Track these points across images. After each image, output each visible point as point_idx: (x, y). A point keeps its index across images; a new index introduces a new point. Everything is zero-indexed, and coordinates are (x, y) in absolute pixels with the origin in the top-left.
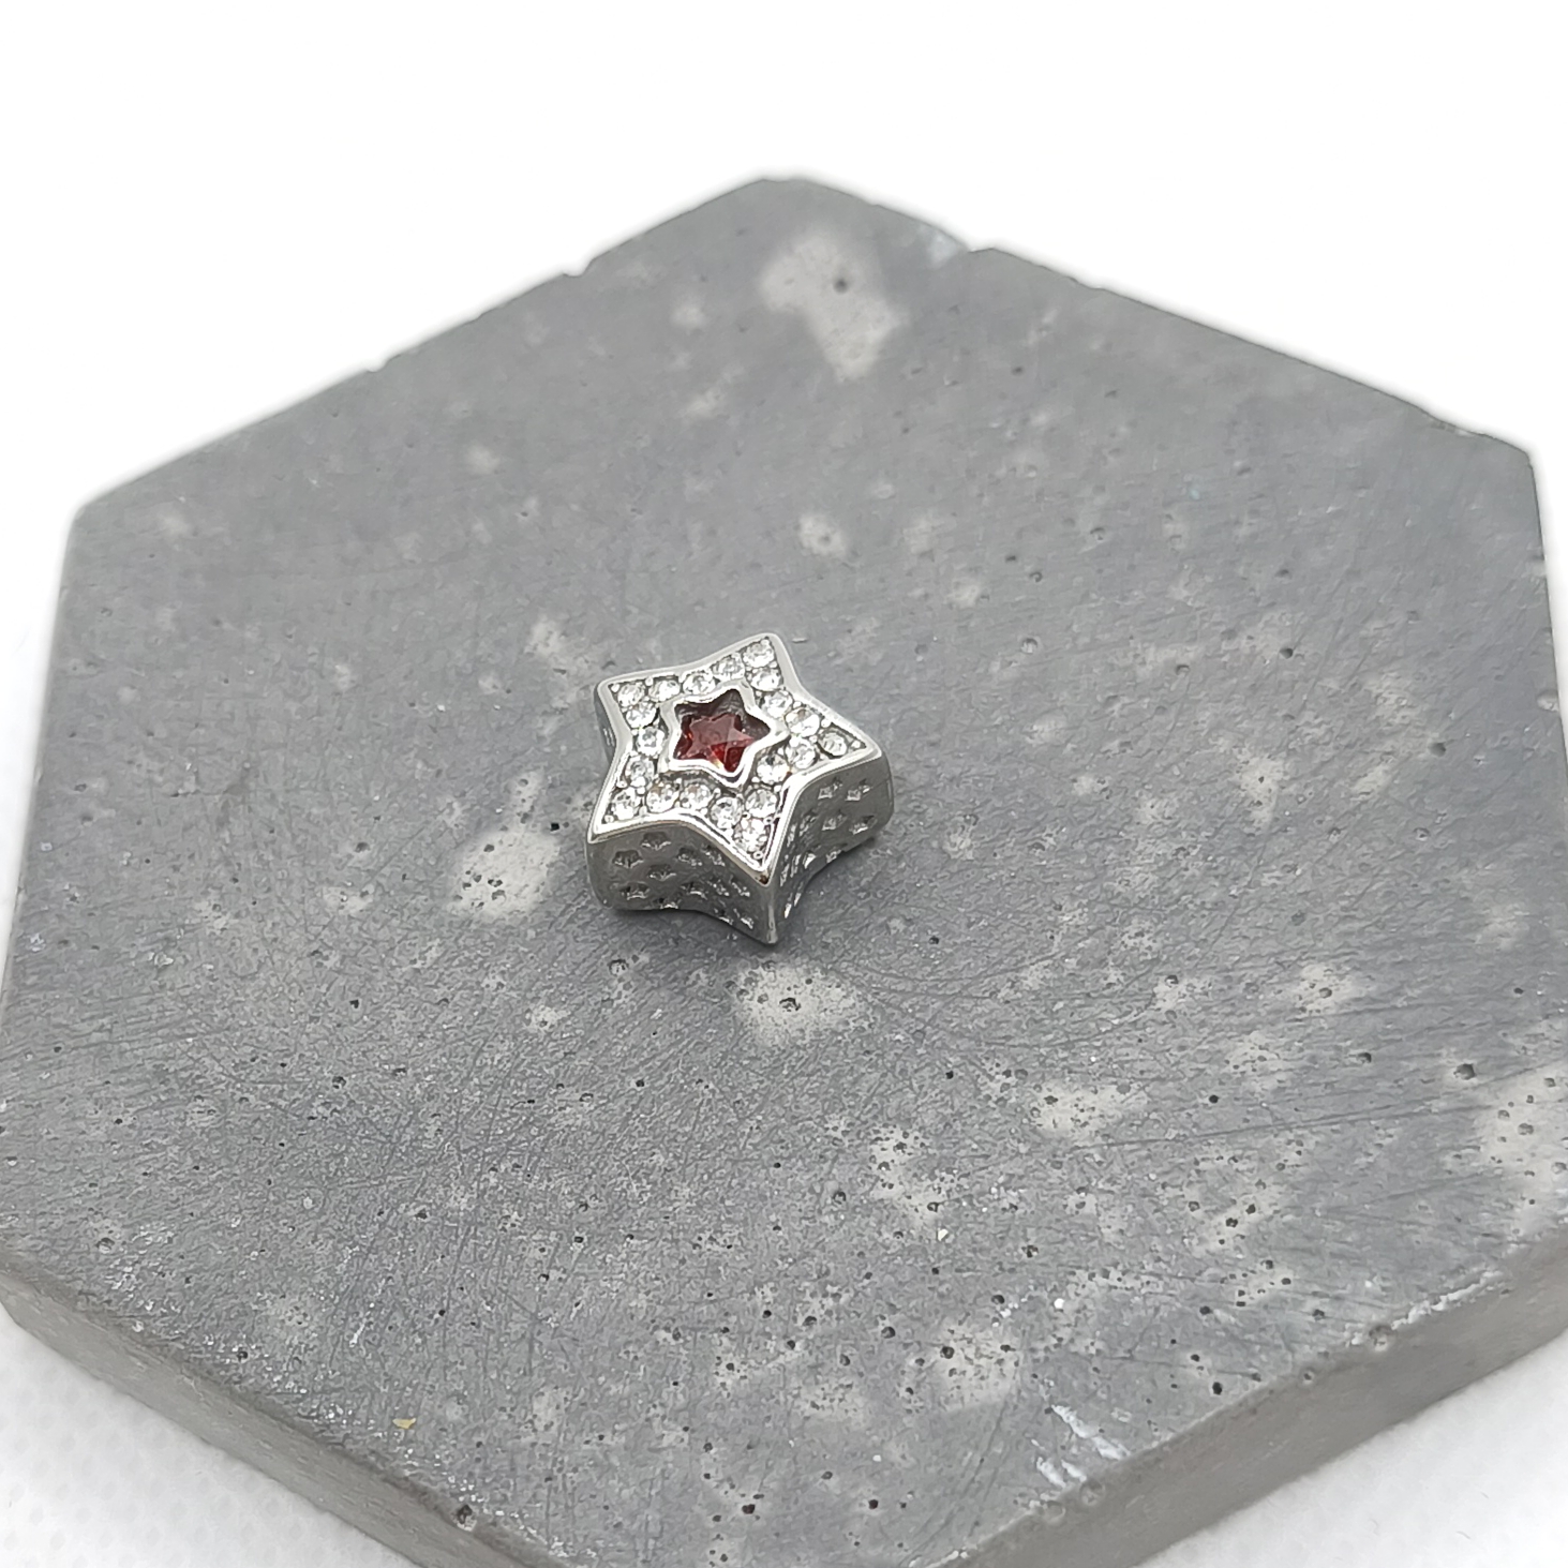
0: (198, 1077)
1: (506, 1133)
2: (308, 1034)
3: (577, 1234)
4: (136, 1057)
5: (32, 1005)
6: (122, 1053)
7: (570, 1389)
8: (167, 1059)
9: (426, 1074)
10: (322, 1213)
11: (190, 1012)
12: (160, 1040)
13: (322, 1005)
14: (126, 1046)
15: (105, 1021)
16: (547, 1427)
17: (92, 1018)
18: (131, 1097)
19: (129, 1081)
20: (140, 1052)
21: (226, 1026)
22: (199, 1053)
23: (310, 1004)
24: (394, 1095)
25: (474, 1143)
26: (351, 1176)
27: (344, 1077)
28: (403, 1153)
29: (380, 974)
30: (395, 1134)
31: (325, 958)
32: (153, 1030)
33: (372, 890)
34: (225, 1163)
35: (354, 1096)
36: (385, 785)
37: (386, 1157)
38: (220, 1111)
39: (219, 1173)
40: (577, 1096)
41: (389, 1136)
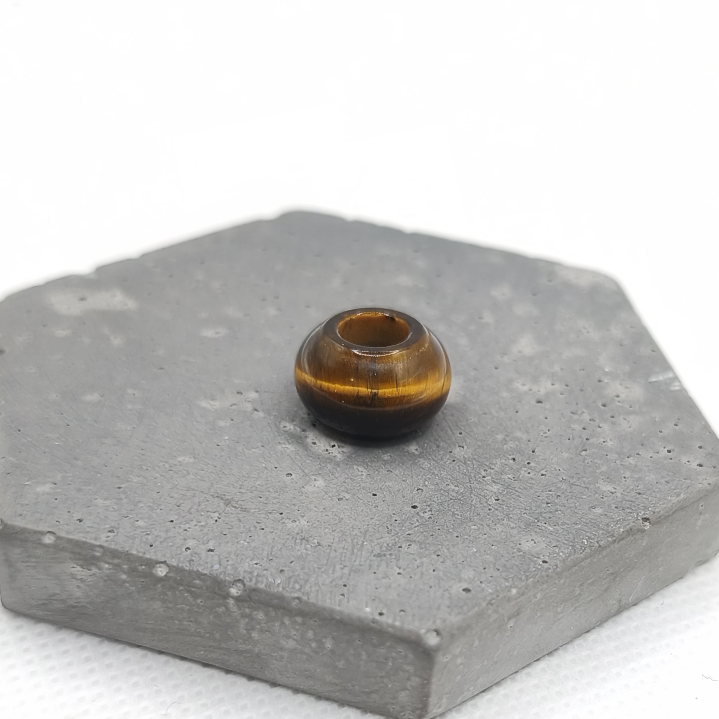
0: (388, 545)
1: (467, 470)
2: (383, 510)
3: (526, 463)
4: (365, 561)
5: (313, 589)
6: (361, 565)
7: (599, 480)
8: (372, 552)
9: (425, 483)
10: (482, 525)
11: (349, 540)
12: (360, 552)
13: (370, 503)
14: (357, 563)
15: (338, 567)
16: (615, 489)
17: (334, 571)
18: (387, 567)
19: (377, 566)
20: (363, 560)
21: (364, 532)
22: (374, 542)
23: (367, 506)
24: (430, 494)
25: (467, 478)
26: (466, 513)
27: (413, 505)
28: (462, 497)
29: (363, 485)
30: (451, 497)
31: (345, 497)
32: (353, 553)
33: (315, 477)
34: (440, 547)
35: (425, 504)
36: (258, 461)
37: (462, 502)
38: (411, 542)
39: (444, 549)
40: (458, 449)
41: (451, 499)
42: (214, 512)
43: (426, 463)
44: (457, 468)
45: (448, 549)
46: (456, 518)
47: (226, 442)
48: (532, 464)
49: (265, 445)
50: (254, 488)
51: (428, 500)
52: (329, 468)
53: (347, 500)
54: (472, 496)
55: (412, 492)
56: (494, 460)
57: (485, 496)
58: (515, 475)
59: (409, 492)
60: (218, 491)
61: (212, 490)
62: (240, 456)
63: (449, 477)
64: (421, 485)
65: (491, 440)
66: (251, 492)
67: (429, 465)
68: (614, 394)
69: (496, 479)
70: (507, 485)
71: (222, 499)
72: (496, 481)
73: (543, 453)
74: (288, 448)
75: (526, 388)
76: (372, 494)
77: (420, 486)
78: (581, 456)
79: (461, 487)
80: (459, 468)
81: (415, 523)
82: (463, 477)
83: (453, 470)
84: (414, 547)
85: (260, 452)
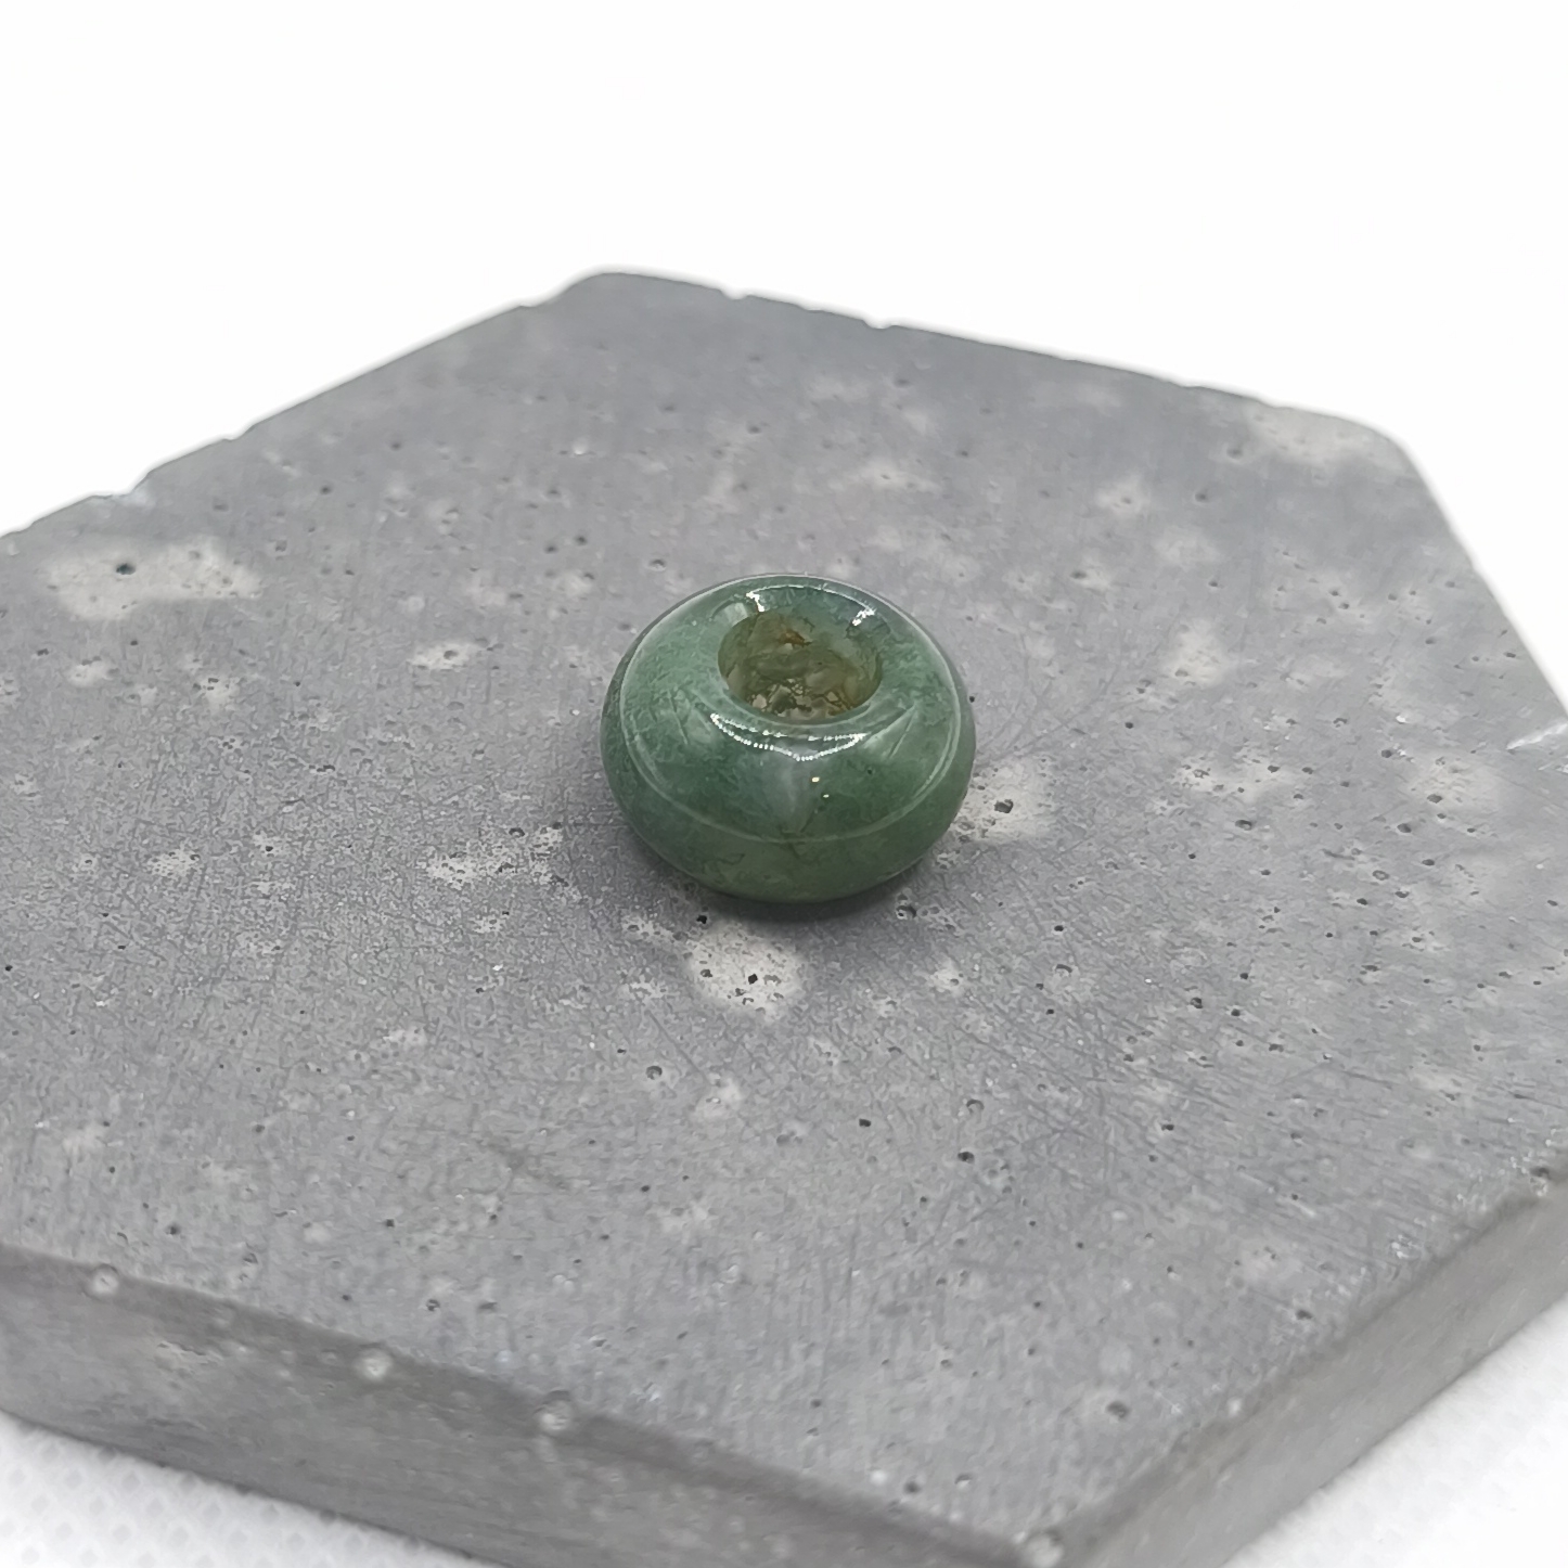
0: (911, 1276)
1: (1086, 1039)
2: (889, 1170)
3: (1229, 1013)
4: (859, 1328)
5: (741, 1416)
6: (850, 1341)
8: (874, 1299)
9: (986, 1085)
10: (1138, 1207)
11: (816, 1266)
12: (844, 1301)
13: (857, 1150)
14: (841, 1334)
15: (796, 1348)
17: (786, 1360)
20: (853, 1324)
21: (850, 1239)
22: (875, 1270)
23: (850, 1159)
24: (1000, 1116)
25: (1089, 1066)
26: (1096, 1172)
27: (963, 1151)
28: (1082, 1123)
29: (836, 1095)
30: (1053, 1124)
31: (793, 1133)
32: (827, 1307)
33: (717, 1077)
34: (1039, 1278)
35: (990, 1149)
36: (580, 1036)
37: (1081, 1138)
38: (968, 1267)
39: (1051, 1285)
40: (1057, 976)
41: (1055, 1131)
42: (486, 1193)
43: (984, 1024)
44: (1061, 1033)
45: (1062, 1284)
46: (1072, 1188)
47: (497, 981)
48: (1246, 1017)
49: (592, 986)
50: (574, 1117)
51: (998, 1135)
52: (748, 1046)
53: (799, 1140)
54: (1107, 1119)
55: (955, 1113)
56: (1150, 1006)
57: (1137, 1120)
58: (1205, 1051)
59: (948, 1113)
60: (491, 1128)
61: (477, 1127)
62: (533, 1021)
63: (1043, 1063)
64: (976, 1089)
65: (1136, 947)
66: (570, 1128)
67: (989, 1028)
68: (1429, 793)
69: (1161, 1066)
70: (1187, 1081)
71: (502, 1152)
72: (1159, 1070)
73: (1267, 980)
74: (645, 991)
75: (1207, 783)
76: (857, 1123)
77: (973, 1092)
78: (1365, 984)
79: (1076, 1094)
80: (1066, 1034)
81: (973, 1207)
82: (1078, 1060)
83: (1052, 1042)
84: (977, 1283)
85: (580, 1007)
